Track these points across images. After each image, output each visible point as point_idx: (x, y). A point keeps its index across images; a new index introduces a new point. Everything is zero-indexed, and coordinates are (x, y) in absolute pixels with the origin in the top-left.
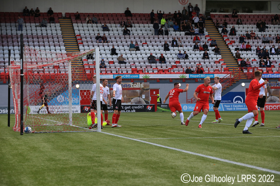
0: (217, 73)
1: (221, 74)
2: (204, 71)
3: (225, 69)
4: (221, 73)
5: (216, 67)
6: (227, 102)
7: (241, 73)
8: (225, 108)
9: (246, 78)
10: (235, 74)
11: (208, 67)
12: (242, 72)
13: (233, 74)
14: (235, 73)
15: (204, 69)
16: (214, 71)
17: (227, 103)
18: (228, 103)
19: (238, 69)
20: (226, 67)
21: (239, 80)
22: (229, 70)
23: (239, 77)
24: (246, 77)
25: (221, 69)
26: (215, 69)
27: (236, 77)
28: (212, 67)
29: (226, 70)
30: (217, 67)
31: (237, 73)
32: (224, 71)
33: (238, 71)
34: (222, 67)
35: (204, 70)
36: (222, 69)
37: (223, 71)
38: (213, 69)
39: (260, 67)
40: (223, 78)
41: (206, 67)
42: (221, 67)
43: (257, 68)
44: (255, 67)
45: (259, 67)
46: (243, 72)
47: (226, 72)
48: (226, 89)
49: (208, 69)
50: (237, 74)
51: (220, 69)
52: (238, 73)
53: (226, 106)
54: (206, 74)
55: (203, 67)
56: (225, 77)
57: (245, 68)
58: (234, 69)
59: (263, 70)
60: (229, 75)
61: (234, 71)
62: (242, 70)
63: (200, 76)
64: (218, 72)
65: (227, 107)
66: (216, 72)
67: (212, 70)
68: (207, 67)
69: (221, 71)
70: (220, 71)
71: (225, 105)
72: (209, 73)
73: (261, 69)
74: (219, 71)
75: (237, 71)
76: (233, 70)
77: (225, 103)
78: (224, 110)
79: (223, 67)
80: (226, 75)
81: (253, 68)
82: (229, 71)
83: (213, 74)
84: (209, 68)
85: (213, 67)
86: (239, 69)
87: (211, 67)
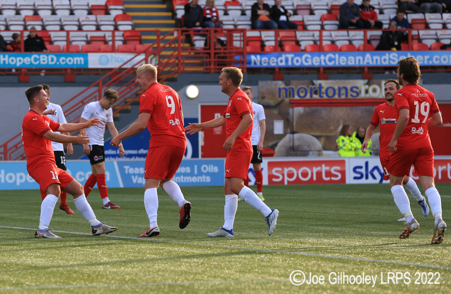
0: (98, 51)
1: (113, 54)
2: (51, 42)
3: (128, 34)
4: (113, 50)
5: (94, 28)
6: (135, 155)
7: (185, 49)
8: (126, 177)
9: (201, 69)
10: (163, 53)
11: (66, 28)
12: (187, 45)
13: (156, 52)
14: (164, 49)
15: (52, 34)
16: (88, 42)
17: (133, 159)
18: (138, 159)
19: (172, 34)
20: (129, 28)
21: (176, 76)
22: (144, 37)
23: (177, 65)
24: (201, 65)
25: (113, 36)
26: (90, 34)
27: (167, 64)
28: (80, 29)
29: (132, 41)
30: (98, 29)
31: (169, 49)
32: (125, 42)
33: (175, 41)
34: (116, 28)
35: (53, 39)
36: (117, 33)
37: (121, 43)
38: (84, 34)
39: (254, 27)
40: (120, 69)
41: (58, 28)
42: (112, 28)
43: (243, 31)
44: (236, 30)
45: (248, 27)
46: (192, 45)
47: (131, 45)
48: (130, 107)
49: (64, 34)
50: (169, 53)
51: (110, 34)
52: (175, 49)
53: (131, 171)
54: (58, 52)
55: (48, 28)
56: (128, 66)
57: (198, 31)
58: (158, 36)
59: (264, 38)
60: (142, 57)
61: (158, 41)
62: (189, 40)
63: (36, 60)
64: (102, 45)
65: (134, 175)
66: (96, 44)
67: (79, 40)
68: (62, 29)
69: (113, 41)
70: (110, 43)
71: (126, 167)
72: (70, 49)
73: (255, 34)
74: (106, 42)
75: (170, 42)
76: (155, 37)
77: (128, 159)
78: (122, 186)
79: (121, 28)
80: (130, 56)
81: (229, 31)
82: (141, 42)
83: (84, 52)
84: (68, 32)
85: (84, 28)
86: (176, 34)
87: (76, 28)
